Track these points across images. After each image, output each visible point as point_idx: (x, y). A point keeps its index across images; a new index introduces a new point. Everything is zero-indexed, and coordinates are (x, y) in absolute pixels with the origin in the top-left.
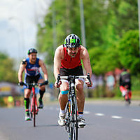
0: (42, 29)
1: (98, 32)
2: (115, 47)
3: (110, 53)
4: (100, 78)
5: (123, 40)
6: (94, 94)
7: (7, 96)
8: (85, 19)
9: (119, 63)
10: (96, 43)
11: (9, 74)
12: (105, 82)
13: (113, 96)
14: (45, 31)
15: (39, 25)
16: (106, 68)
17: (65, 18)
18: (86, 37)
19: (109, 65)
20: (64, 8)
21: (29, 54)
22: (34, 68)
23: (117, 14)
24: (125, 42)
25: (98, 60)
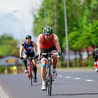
0: (37, 19)
1: (77, 21)
2: (88, 31)
3: (84, 35)
4: (78, 53)
5: (94, 26)
6: (74, 64)
7: (13, 66)
8: (67, 12)
9: (91, 42)
10: (75, 28)
11: (14, 51)
12: (81, 56)
13: (87, 65)
14: (39, 20)
15: (35, 16)
16: (82, 46)
17: (53, 11)
18: (68, 24)
19: (84, 44)
20: (52, 4)
21: (27, 38)
22: (29, 48)
23: (89, 8)
24: (95, 28)
25: (77, 40)
